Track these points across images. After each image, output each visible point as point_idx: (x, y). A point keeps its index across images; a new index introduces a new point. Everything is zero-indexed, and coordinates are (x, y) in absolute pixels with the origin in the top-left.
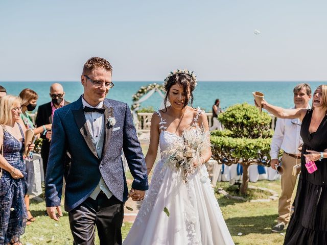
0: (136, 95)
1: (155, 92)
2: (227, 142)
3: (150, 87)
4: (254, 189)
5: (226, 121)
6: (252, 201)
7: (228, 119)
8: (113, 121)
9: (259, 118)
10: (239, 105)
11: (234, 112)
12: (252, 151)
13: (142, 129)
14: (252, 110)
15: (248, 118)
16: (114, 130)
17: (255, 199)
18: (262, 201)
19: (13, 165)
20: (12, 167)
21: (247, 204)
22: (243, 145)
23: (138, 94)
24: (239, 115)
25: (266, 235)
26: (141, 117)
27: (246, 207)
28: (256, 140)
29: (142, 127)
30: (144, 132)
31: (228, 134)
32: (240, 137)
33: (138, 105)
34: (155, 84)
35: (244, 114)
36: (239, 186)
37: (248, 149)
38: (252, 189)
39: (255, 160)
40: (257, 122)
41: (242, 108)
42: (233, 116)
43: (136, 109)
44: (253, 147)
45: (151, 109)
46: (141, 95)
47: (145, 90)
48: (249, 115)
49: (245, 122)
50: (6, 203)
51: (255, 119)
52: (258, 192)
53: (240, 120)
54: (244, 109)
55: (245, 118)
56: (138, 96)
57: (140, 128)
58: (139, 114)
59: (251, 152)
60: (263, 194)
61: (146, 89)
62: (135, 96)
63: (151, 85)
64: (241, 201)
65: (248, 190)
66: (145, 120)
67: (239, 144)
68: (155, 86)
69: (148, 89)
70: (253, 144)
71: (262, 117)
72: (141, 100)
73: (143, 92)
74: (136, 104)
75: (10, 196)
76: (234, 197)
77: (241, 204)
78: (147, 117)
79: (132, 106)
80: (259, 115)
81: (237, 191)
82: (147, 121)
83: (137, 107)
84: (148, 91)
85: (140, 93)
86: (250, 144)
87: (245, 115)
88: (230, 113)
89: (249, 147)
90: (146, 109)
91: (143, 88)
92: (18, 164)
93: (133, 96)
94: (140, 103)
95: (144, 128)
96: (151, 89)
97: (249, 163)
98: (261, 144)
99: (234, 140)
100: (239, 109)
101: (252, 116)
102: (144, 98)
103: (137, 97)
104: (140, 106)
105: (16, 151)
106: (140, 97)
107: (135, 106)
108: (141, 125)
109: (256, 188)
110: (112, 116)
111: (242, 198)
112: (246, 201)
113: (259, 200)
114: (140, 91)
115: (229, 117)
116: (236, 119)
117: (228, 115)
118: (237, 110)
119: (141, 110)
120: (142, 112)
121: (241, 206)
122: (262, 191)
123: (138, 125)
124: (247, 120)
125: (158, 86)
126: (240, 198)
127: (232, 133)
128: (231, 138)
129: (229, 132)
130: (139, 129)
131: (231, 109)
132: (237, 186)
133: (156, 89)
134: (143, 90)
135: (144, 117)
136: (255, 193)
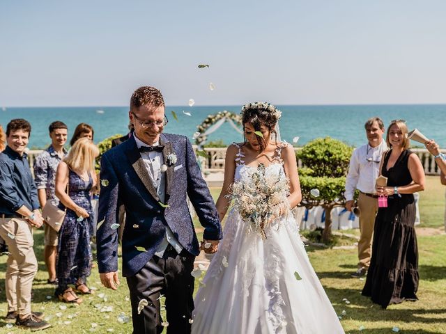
0: (202, 125)
1: (226, 121)
2: (305, 181)
3: (219, 116)
4: (338, 236)
5: (306, 157)
6: (334, 248)
7: (308, 155)
8: (174, 158)
9: (342, 155)
10: (321, 140)
11: (314, 148)
12: (334, 191)
13: (210, 167)
14: (335, 145)
15: (330, 155)
16: (176, 168)
17: (339, 246)
18: (346, 247)
19: (78, 204)
20: (77, 206)
21: (329, 251)
22: (324, 184)
23: (205, 125)
24: (320, 151)
25: (344, 280)
26: (208, 153)
27: (327, 254)
28: (339, 179)
29: (210, 166)
30: (212, 172)
31: (309, 172)
32: (321, 175)
33: (204, 138)
34: (225, 112)
35: (325, 150)
36: (321, 233)
37: (329, 189)
38: (336, 236)
39: (339, 203)
40: (340, 159)
41: (323, 143)
42: (313, 152)
43: (202, 143)
44: (334, 186)
45: (221, 142)
46: (208, 125)
47: (213, 120)
48: (330, 151)
49: (327, 159)
50: (72, 242)
51: (337, 156)
52: (342, 239)
53: (320, 157)
54: (326, 144)
55: (327, 155)
56: (204, 127)
57: (207, 166)
58: (205, 149)
59: (332, 192)
60: (347, 241)
61: (214, 118)
62: (201, 127)
63: (220, 113)
64: (322, 248)
65: (332, 236)
66: (213, 157)
67: (318, 183)
68: (225, 114)
69: (216, 119)
70: (334, 184)
71: (346, 153)
72: (208, 132)
73: (210, 122)
74: (201, 137)
75: (76, 236)
76: (315, 244)
77: (322, 251)
78: (215, 153)
79: (197, 140)
80: (343, 151)
81: (319, 238)
82: (215, 159)
83: (203, 140)
84: (216, 121)
85: (207, 123)
86: (331, 184)
87: (327, 151)
88: (310, 149)
89: (329, 187)
90: (214, 143)
91: (210, 116)
92: (84, 203)
93: (198, 127)
94: (207, 136)
95: (212, 167)
96: (220, 118)
97: (333, 205)
98: (343, 183)
99: (314, 179)
100: (320, 144)
101: (334, 151)
102: (212, 129)
103: (202, 129)
104: (206, 140)
105: (81, 190)
106: (207, 128)
107: (200, 140)
108: (208, 162)
109: (341, 234)
110: (171, 153)
111: (323, 245)
112: (327, 248)
113: (342, 247)
114: (207, 120)
115: (309, 153)
116: (316, 156)
117: (308, 151)
118: (318, 146)
119: (209, 144)
120: (209, 146)
121: (322, 253)
122: (348, 238)
123: (204, 163)
124: (329, 157)
125: (229, 114)
126: (321, 244)
127: (313, 172)
128: (310, 178)
129: (309, 171)
130: (206, 168)
131: (311, 144)
132: (319, 232)
133: (227, 118)
134: (210, 119)
135: (212, 153)
136: (340, 240)
